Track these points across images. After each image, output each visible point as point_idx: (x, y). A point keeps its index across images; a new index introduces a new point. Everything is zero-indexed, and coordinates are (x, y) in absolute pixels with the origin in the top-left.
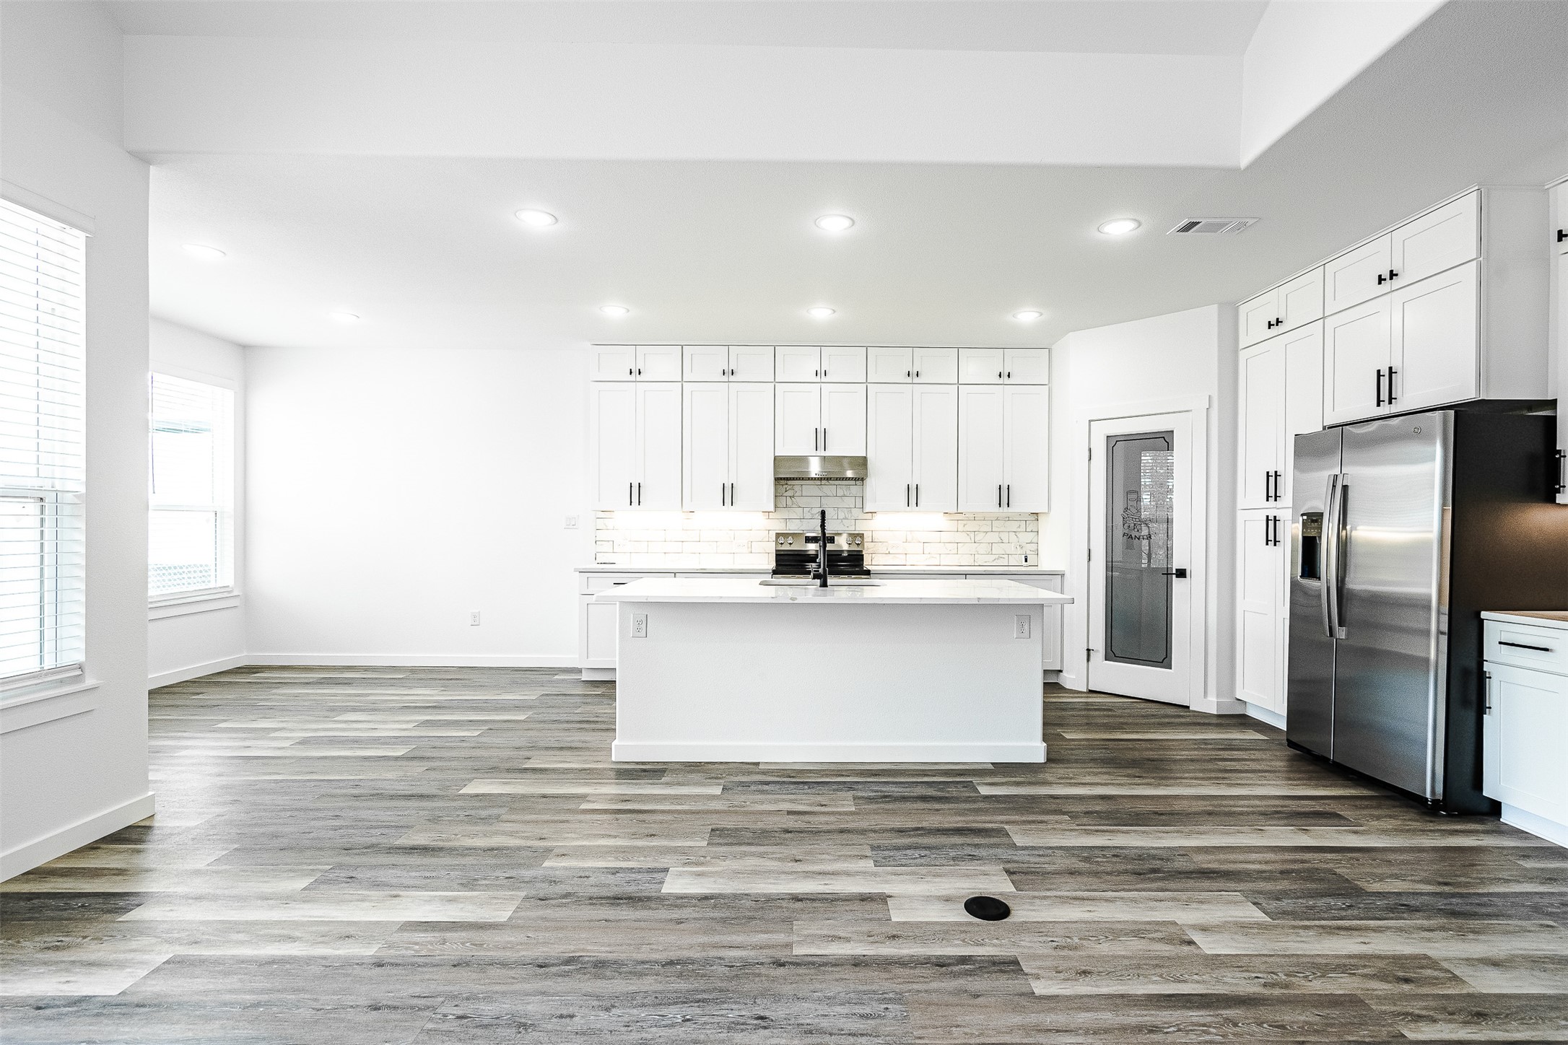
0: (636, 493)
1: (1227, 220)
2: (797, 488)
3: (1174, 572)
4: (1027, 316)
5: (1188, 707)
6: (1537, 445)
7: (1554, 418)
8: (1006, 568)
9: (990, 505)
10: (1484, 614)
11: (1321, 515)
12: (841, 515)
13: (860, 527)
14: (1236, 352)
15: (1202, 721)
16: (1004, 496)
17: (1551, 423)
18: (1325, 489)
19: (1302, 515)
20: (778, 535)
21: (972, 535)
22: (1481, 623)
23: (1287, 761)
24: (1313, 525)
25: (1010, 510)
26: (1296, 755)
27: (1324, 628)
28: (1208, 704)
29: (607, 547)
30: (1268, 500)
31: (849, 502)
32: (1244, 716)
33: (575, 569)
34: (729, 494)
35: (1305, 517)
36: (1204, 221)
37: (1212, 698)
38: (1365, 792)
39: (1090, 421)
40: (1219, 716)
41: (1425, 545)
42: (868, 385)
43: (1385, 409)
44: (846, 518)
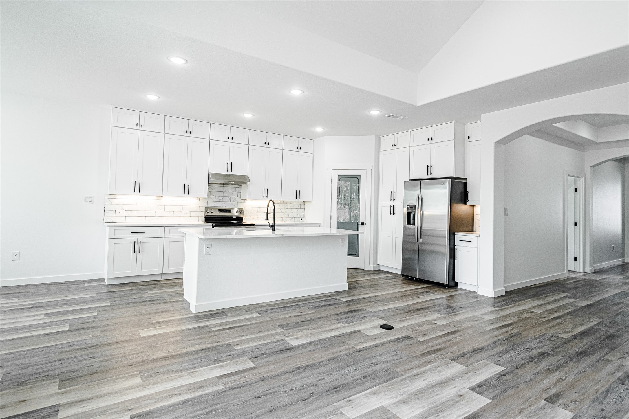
0: (138, 187)
1: (400, 116)
2: (213, 187)
3: (360, 223)
4: (319, 130)
5: (364, 269)
6: (462, 189)
7: (466, 183)
8: (293, 223)
9: (293, 198)
10: (456, 233)
11: (415, 206)
12: (232, 200)
13: (241, 206)
14: (379, 151)
15: (370, 273)
16: (298, 194)
17: (465, 184)
18: (416, 198)
19: (407, 206)
20: (206, 209)
21: (282, 209)
22: (454, 235)
23: (402, 281)
24: (411, 209)
25: (300, 200)
26: (404, 279)
27: (415, 239)
28: (371, 267)
29: (112, 214)
30: (391, 200)
31: (235, 195)
32: (379, 270)
33: (107, 225)
34: (187, 189)
35: (408, 206)
36: (396, 115)
37: (372, 265)
38: (428, 286)
39: (332, 169)
40: (374, 271)
41: (444, 216)
42: (250, 146)
43: (429, 177)
44: (234, 202)
